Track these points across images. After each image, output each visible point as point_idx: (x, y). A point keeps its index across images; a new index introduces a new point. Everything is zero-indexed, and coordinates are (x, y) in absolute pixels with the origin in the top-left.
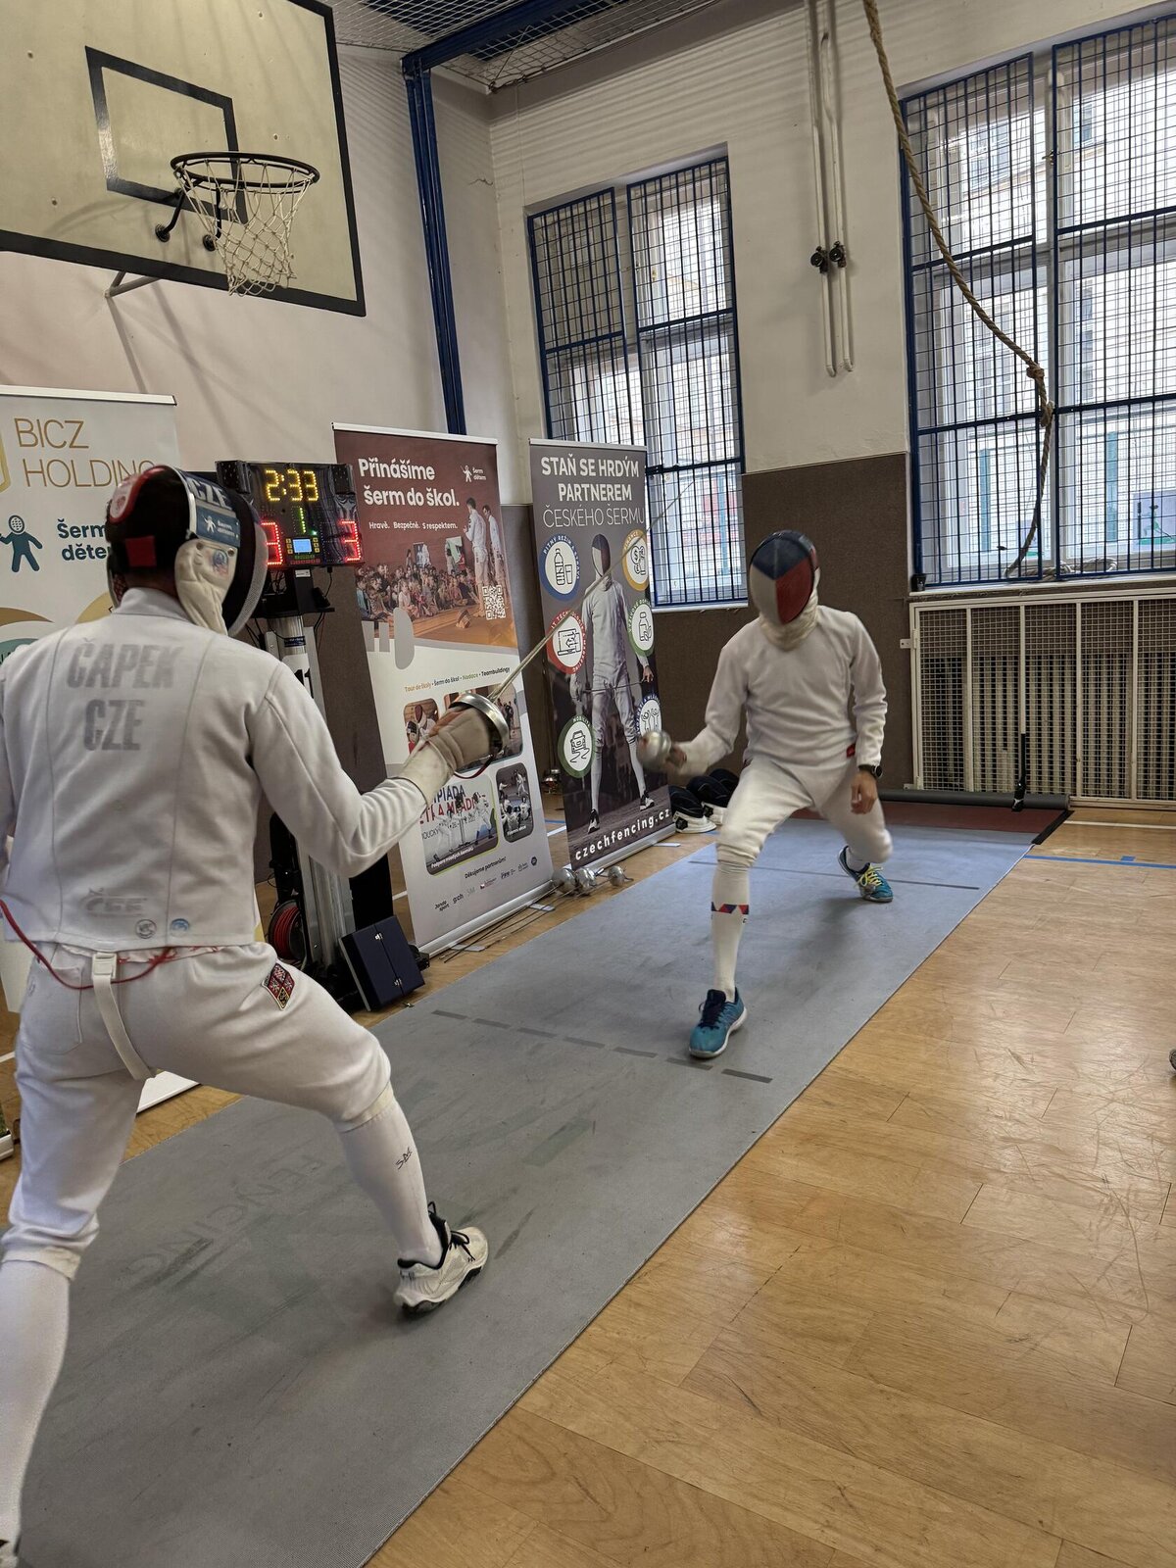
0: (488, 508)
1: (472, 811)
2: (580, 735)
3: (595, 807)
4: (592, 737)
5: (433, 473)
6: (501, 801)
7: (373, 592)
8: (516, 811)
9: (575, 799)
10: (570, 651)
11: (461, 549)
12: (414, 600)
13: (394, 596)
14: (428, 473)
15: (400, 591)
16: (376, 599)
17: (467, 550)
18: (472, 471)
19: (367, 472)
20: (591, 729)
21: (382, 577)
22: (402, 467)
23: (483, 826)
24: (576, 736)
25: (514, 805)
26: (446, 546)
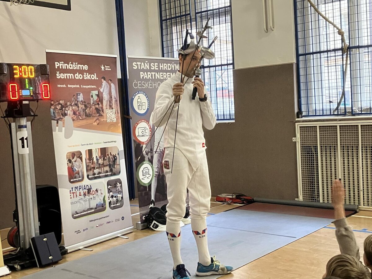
0: (111, 80)
1: (95, 195)
2: (147, 169)
3: (153, 198)
4: (153, 170)
5: (87, 67)
6: (109, 192)
7: (57, 110)
8: (115, 197)
9: (143, 195)
10: (143, 136)
11: (98, 95)
12: (74, 113)
13: (66, 112)
14: (85, 67)
15: (69, 110)
16: (58, 113)
17: (100, 96)
18: (104, 66)
19: (59, 67)
20: (152, 167)
21: (61, 105)
22: (74, 65)
23: (100, 202)
24: (145, 169)
25: (115, 195)
26: (91, 94)
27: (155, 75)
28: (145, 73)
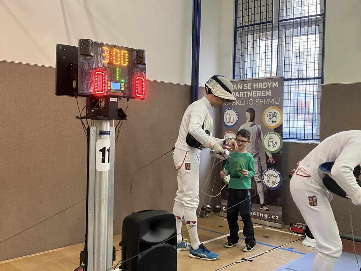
27: (247, 94)
28: (237, 93)
